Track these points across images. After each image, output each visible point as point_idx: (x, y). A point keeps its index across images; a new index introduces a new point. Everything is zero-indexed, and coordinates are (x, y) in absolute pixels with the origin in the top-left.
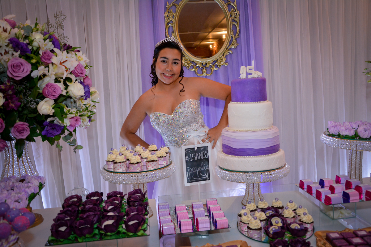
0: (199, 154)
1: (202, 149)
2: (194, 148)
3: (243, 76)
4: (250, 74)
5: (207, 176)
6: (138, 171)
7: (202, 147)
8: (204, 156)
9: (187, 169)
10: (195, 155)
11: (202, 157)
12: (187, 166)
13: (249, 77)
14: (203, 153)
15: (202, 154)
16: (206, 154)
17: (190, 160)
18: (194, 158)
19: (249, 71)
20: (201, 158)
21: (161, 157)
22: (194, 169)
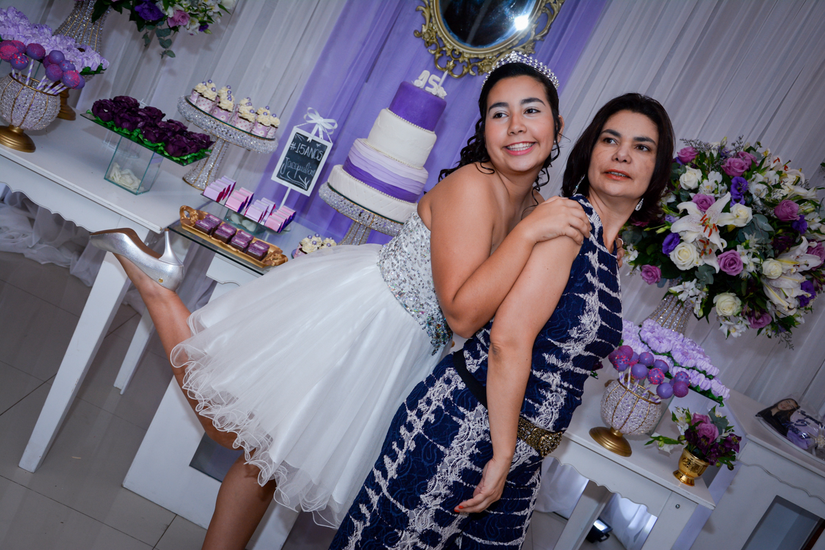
0: (312, 149)
1: (318, 145)
2: (307, 138)
3: (419, 83)
4: (431, 86)
5: (306, 184)
6: (222, 119)
7: (319, 143)
8: (316, 156)
9: (285, 159)
10: (306, 148)
11: (313, 156)
12: (287, 156)
13: (428, 89)
14: (317, 152)
15: (315, 152)
16: (320, 156)
17: (296, 150)
18: (302, 151)
19: (431, 82)
20: (311, 155)
21: (261, 123)
22: (294, 165)
